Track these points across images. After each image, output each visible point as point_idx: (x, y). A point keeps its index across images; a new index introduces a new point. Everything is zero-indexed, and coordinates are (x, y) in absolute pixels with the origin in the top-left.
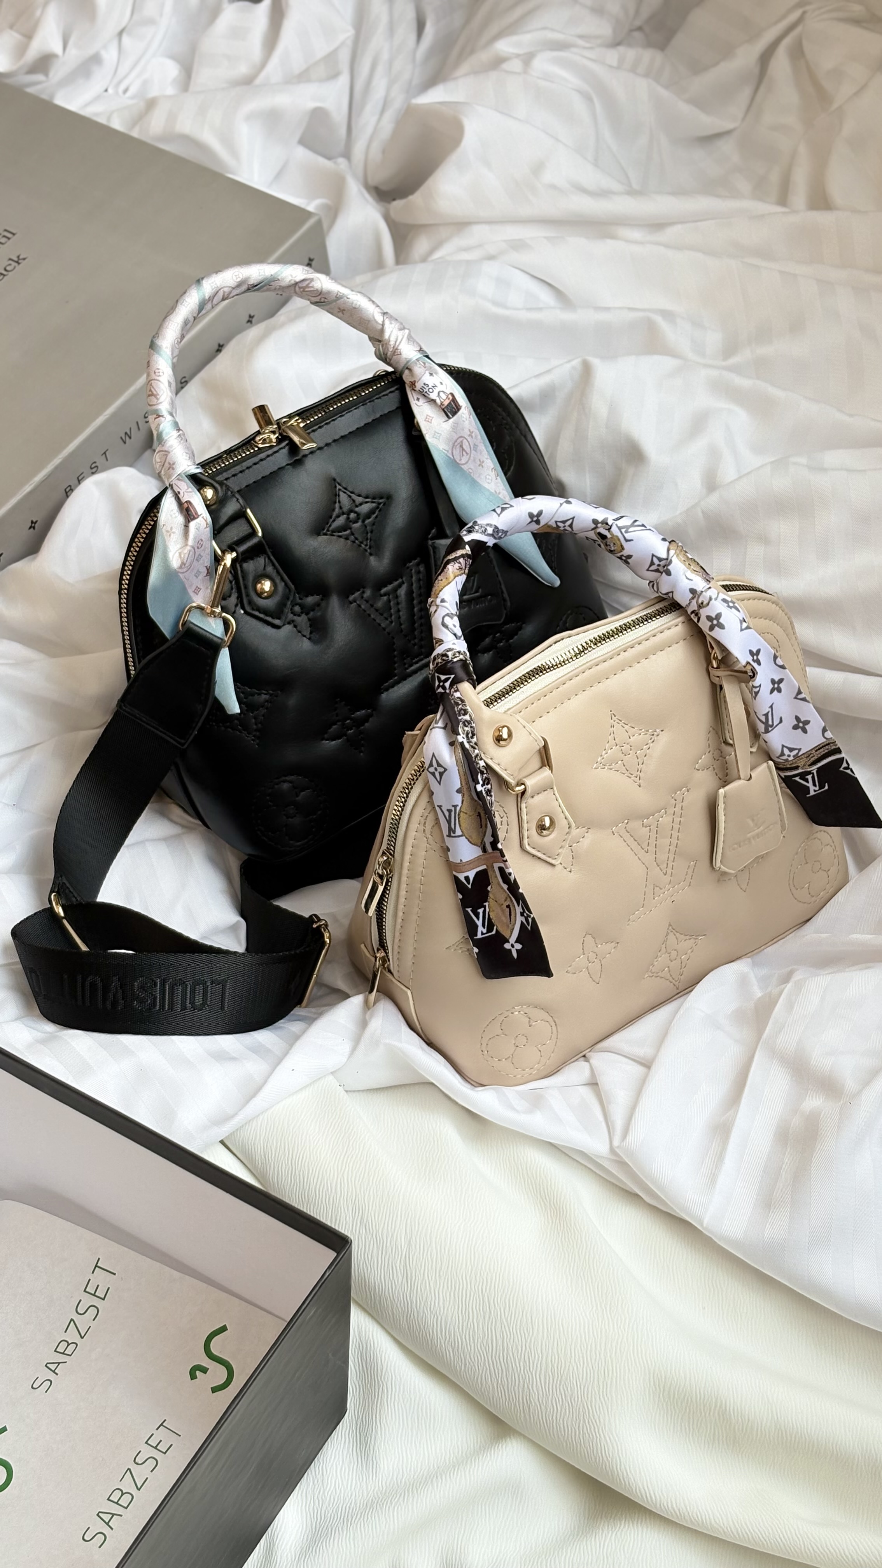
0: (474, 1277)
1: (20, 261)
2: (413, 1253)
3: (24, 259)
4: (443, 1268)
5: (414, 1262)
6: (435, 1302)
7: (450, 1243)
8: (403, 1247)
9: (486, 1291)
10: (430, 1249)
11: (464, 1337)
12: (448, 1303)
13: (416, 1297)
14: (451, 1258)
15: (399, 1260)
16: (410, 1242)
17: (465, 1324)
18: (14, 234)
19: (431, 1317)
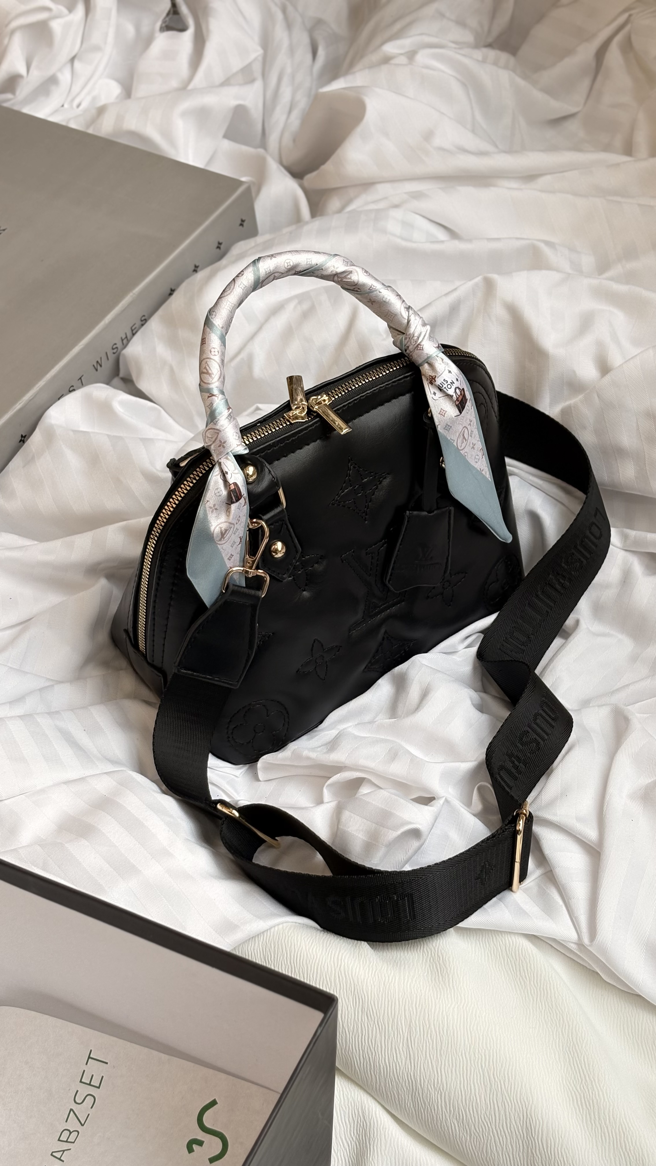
0: (473, 1055)
2: (414, 1035)
4: (443, 1048)
5: (416, 1045)
6: (438, 1079)
7: (447, 1024)
8: (404, 1031)
9: (485, 1065)
10: (429, 1031)
11: (467, 1110)
12: (450, 1080)
13: (420, 1076)
14: (450, 1038)
15: (401, 1044)
16: (410, 1026)
17: (468, 1098)
19: (435, 1094)
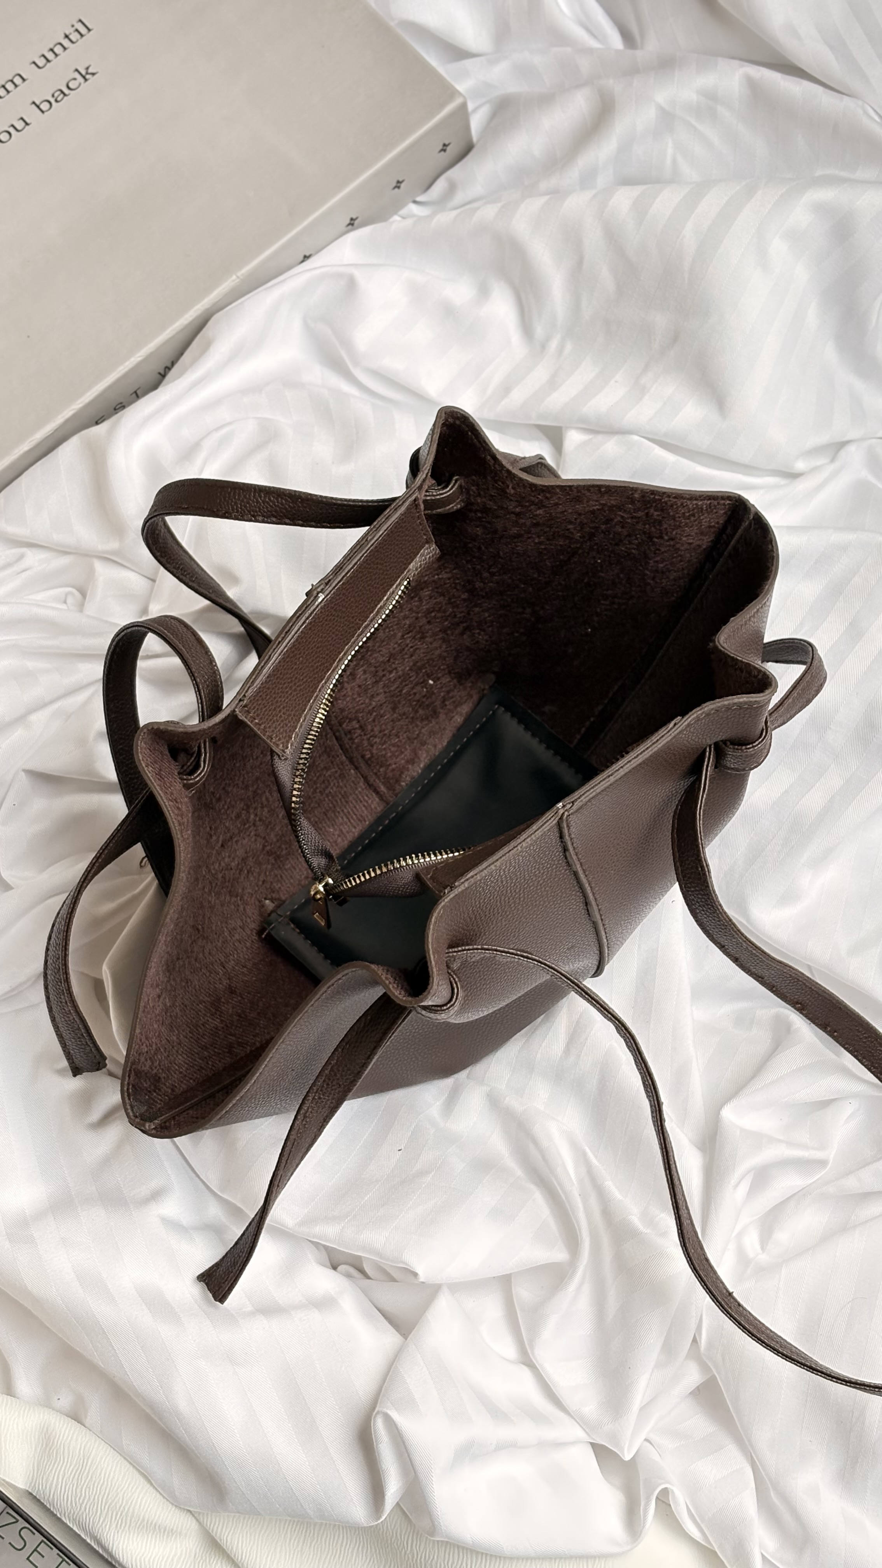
1: (88, 77)
3: (93, 74)
18: (89, 30)
